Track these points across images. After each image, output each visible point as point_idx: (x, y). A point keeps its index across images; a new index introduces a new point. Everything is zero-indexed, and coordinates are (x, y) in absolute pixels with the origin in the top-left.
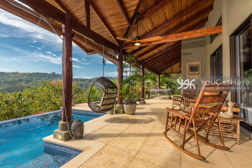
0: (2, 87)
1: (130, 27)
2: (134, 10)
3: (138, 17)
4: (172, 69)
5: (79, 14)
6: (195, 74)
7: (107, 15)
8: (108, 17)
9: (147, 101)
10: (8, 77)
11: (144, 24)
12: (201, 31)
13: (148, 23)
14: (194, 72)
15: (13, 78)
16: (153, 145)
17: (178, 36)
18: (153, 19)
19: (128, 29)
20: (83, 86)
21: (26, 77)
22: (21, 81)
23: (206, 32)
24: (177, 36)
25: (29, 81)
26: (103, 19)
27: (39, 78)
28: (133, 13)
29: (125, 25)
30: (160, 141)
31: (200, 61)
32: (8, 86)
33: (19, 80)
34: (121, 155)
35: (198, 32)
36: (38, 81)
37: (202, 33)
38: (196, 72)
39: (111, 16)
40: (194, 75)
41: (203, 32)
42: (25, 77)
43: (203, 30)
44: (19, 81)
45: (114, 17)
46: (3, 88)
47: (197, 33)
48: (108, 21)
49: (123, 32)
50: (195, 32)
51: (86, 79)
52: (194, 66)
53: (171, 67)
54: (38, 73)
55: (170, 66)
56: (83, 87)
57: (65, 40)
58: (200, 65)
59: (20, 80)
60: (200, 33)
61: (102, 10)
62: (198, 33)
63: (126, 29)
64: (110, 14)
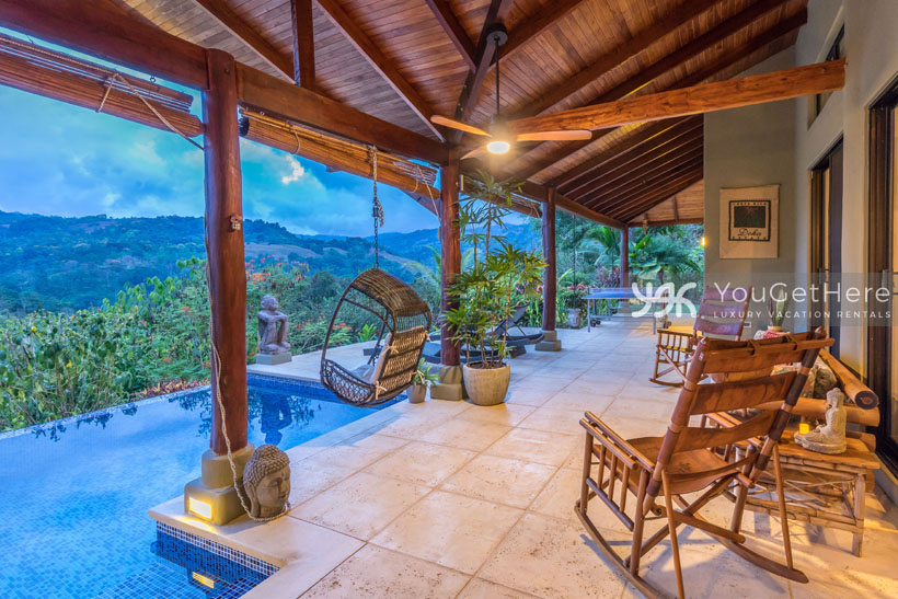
0: (56, 272)
1: (474, 72)
2: (484, 8)
3: (499, 39)
4: (676, 207)
5: (279, 29)
6: (755, 237)
7: (383, 29)
8: (387, 36)
9: (568, 338)
10: (73, 233)
11: (534, 56)
12: (760, 83)
13: (549, 48)
14: (751, 230)
15: (88, 236)
16: (534, 553)
17: (667, 104)
18: (567, 34)
19: (470, 80)
20: (342, 266)
21: (136, 234)
22: (119, 248)
23: (778, 85)
24: (664, 101)
25: (144, 248)
26: (373, 44)
27: (179, 238)
28: (483, 21)
29: (457, 64)
30: (562, 531)
31: (777, 187)
32: (73, 268)
33: (109, 245)
34: (405, 591)
35: (746, 86)
36: (177, 247)
37: (762, 88)
38: (760, 230)
39: (400, 31)
40: (752, 240)
41: (767, 87)
42: (131, 233)
43: (766, 78)
44: (112, 248)
45: (412, 34)
46: (58, 274)
47: (742, 92)
48: (388, 49)
49: (455, 88)
50: (737, 87)
51: (352, 239)
52: (752, 204)
53: (670, 199)
54: (176, 219)
55: (670, 196)
56: (344, 269)
57: (210, 151)
58: (775, 204)
59: (115, 245)
60: (754, 90)
61: (364, 10)
62: (748, 90)
63: (464, 79)
64: (396, 26)
